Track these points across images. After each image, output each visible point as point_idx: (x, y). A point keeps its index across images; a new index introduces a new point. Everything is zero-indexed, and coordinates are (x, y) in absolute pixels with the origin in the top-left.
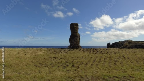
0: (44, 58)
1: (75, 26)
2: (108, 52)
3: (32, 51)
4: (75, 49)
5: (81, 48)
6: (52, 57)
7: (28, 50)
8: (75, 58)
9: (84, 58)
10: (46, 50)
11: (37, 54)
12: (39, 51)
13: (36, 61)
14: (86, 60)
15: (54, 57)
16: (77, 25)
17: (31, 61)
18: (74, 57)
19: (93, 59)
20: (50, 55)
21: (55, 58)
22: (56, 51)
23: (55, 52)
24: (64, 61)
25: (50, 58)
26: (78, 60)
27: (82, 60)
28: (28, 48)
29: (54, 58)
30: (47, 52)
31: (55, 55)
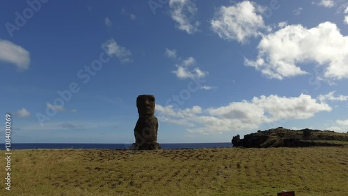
0: (75, 169)
1: (147, 102)
2: (212, 156)
3: (49, 156)
4: (145, 152)
5: (160, 148)
6: (94, 167)
7: (41, 154)
8: (139, 169)
9: (158, 169)
10: (81, 152)
11: (59, 161)
12: (64, 156)
13: (56, 176)
14: (160, 173)
15: (96, 168)
16: (152, 99)
17: (46, 175)
18: (137, 168)
19: (175, 170)
20: (88, 164)
21: (99, 169)
22: (103, 155)
23: (100, 158)
24: (114, 175)
25: (88, 170)
26: (146, 173)
27: (153, 172)
28: (39, 149)
29: (97, 170)
30: (82, 158)
31: (99, 163)
